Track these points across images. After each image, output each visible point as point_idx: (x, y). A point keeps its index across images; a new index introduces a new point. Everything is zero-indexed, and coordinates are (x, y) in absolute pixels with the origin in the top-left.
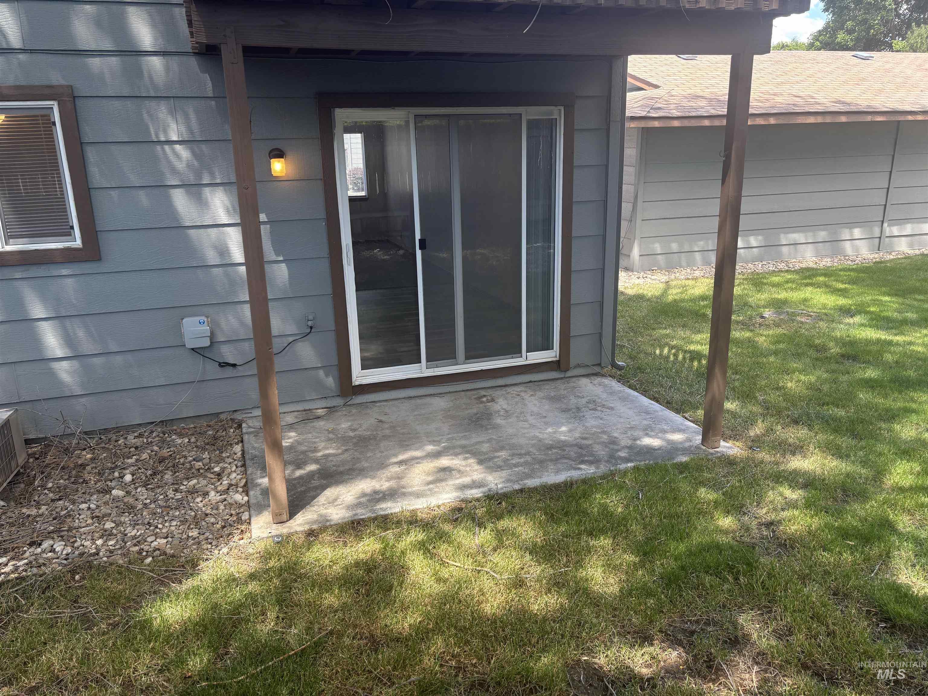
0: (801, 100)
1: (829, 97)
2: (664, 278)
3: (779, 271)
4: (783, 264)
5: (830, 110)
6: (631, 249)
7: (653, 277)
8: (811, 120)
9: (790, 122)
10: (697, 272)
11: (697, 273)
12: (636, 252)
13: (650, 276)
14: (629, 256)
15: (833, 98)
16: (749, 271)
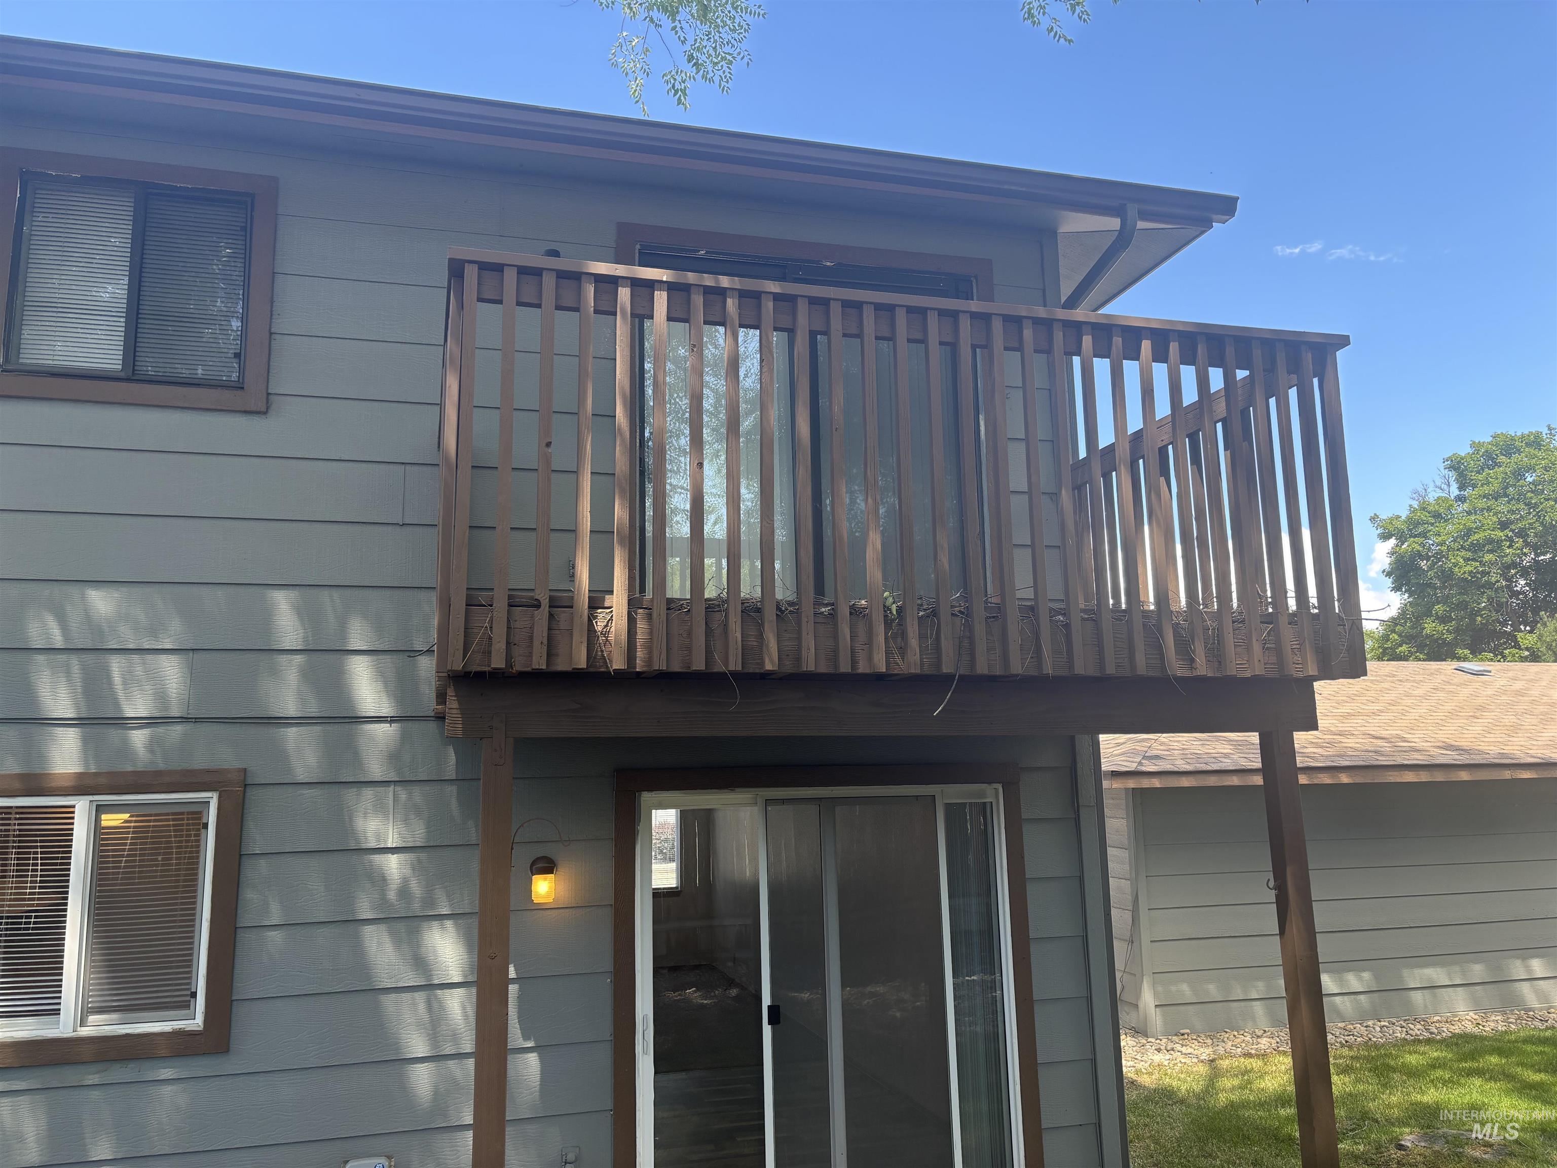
0: (1386, 744)
1: (1432, 740)
2: (1206, 1053)
3: (1414, 1041)
4: (1419, 1026)
5: (1438, 762)
6: (1138, 994)
7: (1184, 1050)
8: (1410, 777)
9: (1376, 781)
10: (1264, 1041)
11: (1264, 1043)
12: (1148, 999)
13: (1178, 1047)
14: (1136, 1006)
15: (1439, 741)
16: (1359, 1039)
